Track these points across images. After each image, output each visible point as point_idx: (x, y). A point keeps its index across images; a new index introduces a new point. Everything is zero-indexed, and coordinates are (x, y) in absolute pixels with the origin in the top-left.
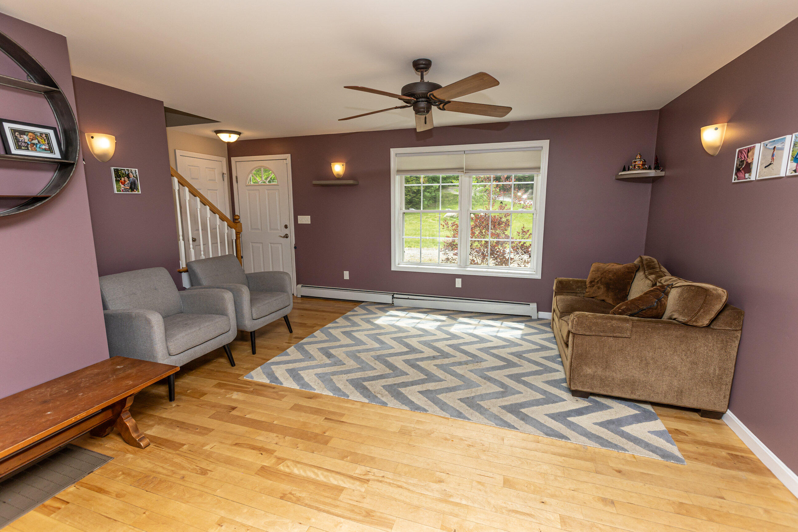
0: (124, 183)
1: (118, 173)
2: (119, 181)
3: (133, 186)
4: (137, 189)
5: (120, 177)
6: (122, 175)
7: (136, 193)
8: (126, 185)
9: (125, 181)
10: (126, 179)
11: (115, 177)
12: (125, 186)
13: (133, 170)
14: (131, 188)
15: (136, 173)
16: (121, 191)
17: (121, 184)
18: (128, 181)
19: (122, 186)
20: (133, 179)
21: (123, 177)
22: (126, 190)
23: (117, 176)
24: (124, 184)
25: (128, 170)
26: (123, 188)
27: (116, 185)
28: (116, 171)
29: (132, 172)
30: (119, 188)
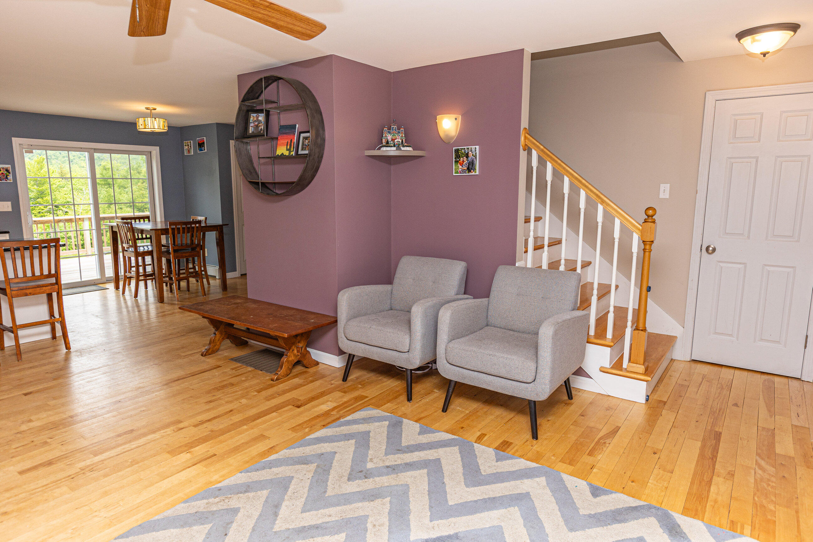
0: (463, 164)
1: (458, 154)
2: (458, 161)
3: (471, 167)
4: (475, 169)
5: (460, 157)
6: (462, 155)
7: (473, 174)
8: (464, 166)
9: (463, 161)
10: (465, 158)
11: (455, 158)
12: (462, 167)
13: (473, 147)
14: (468, 168)
15: (475, 151)
16: (458, 173)
17: (459, 165)
18: (466, 161)
19: (460, 167)
20: (472, 158)
21: (462, 157)
22: (463, 171)
23: (457, 157)
24: (461, 165)
25: (468, 148)
26: (461, 170)
27: (455, 167)
28: (457, 151)
29: (471, 151)
30: (457, 170)
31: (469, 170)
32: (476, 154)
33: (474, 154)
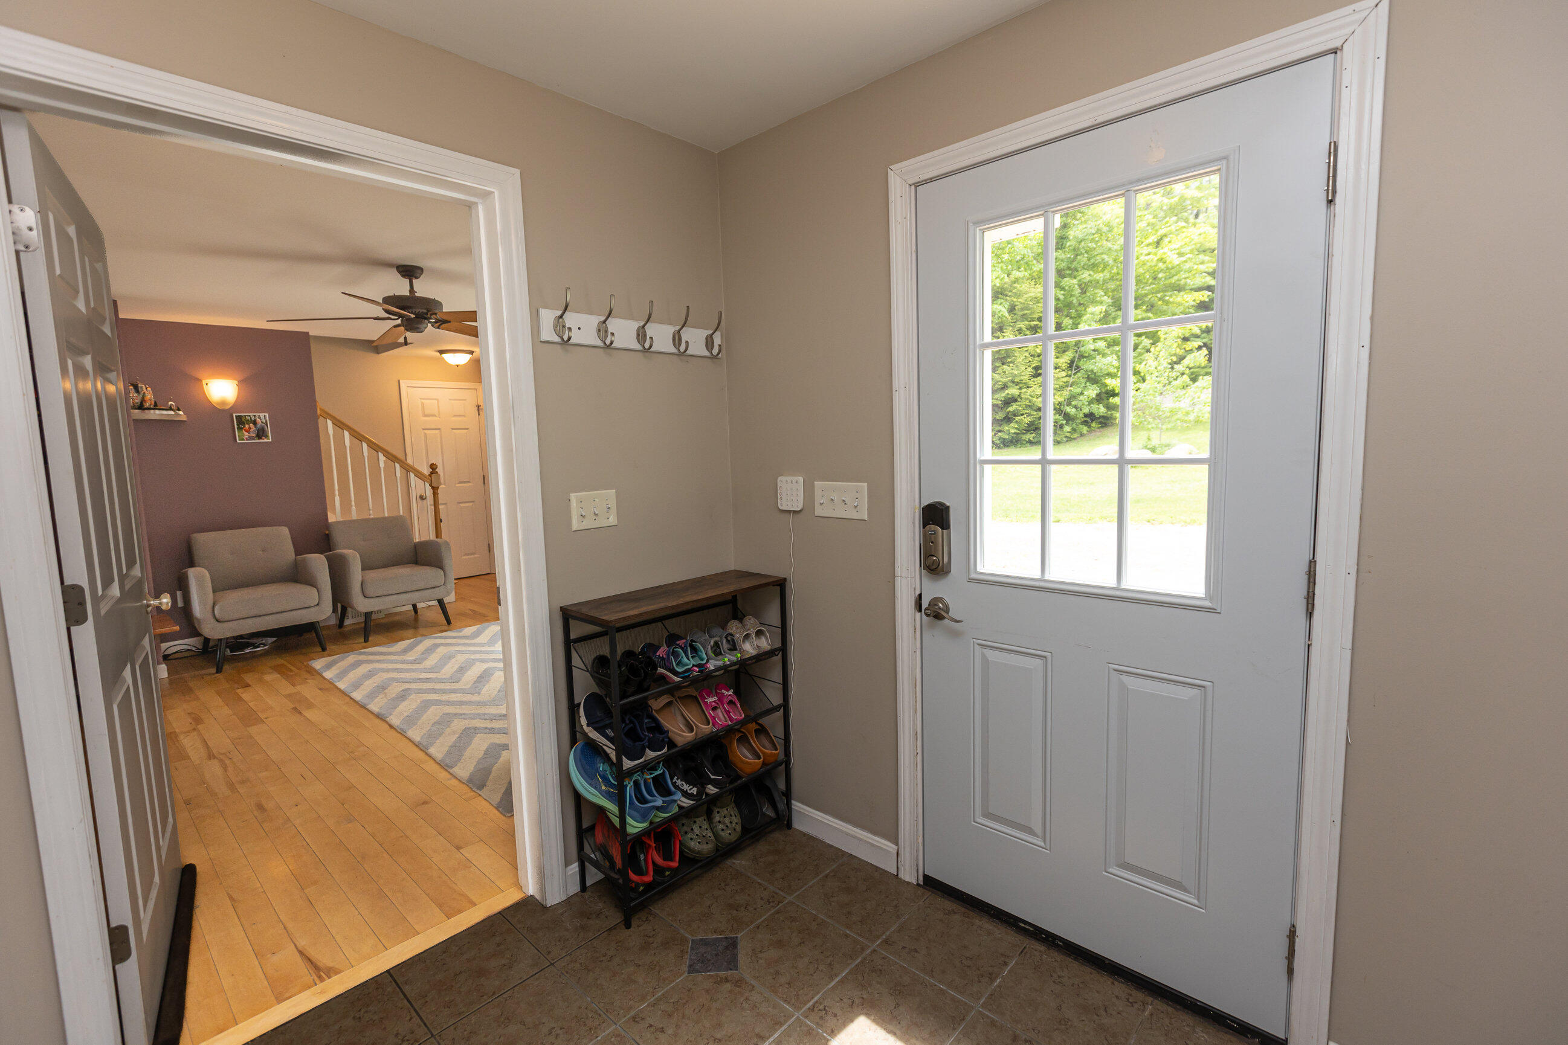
0: (250, 431)
1: (241, 421)
2: (242, 429)
3: (260, 434)
4: (267, 436)
5: (244, 424)
6: (246, 422)
7: (266, 440)
8: (252, 433)
9: (250, 428)
10: (252, 425)
11: (238, 425)
12: (250, 434)
13: (262, 415)
15: (265, 418)
16: (245, 440)
17: (244, 432)
18: (255, 428)
19: (246, 434)
20: (261, 425)
21: (247, 424)
22: (251, 438)
24: (248, 431)
25: (255, 416)
26: (248, 437)
27: (239, 433)
28: (239, 418)
29: (260, 418)
30: (244, 437)
31: (259, 436)
32: (266, 421)
33: (264, 421)
